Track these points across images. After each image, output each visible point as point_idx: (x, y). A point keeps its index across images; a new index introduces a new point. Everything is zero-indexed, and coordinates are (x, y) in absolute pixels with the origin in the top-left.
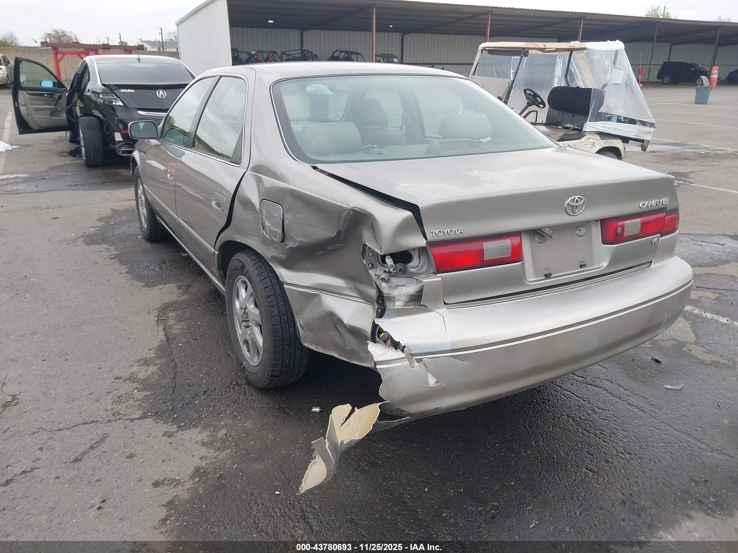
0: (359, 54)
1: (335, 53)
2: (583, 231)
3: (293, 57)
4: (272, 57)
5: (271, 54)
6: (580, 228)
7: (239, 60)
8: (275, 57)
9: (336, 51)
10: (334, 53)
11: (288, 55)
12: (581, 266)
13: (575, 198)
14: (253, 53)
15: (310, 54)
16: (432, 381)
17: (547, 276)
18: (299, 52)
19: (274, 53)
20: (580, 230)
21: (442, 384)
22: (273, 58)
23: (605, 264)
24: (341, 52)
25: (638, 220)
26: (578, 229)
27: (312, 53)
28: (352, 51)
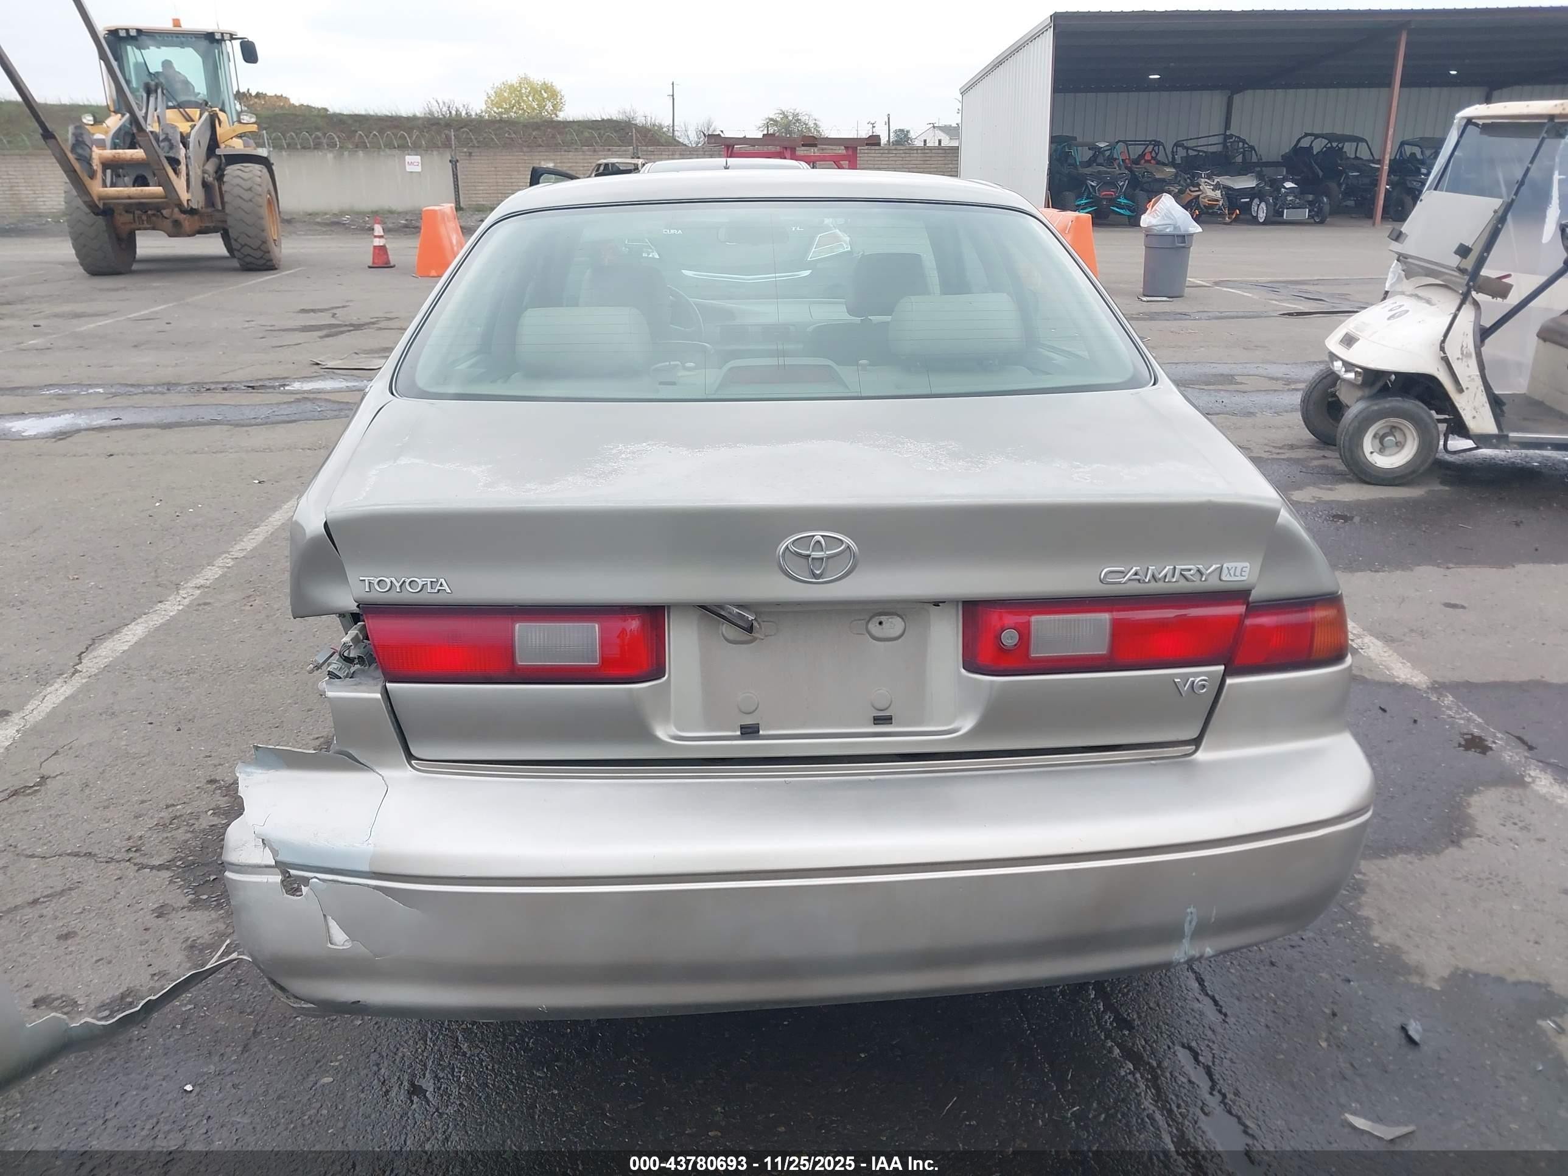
0: (1362, 140)
1: (1302, 140)
2: (894, 626)
3: (1199, 151)
4: (1151, 152)
5: (1150, 148)
6: (883, 618)
7: (1070, 161)
8: (1157, 154)
9: (1307, 135)
10: (1299, 141)
11: (1187, 148)
12: (878, 721)
13: (814, 536)
14: (1102, 145)
15: (1241, 144)
16: (340, 937)
17: (750, 731)
18: (1220, 139)
19: (1157, 143)
20: (881, 623)
21: (362, 950)
22: (1154, 154)
23: (967, 724)
24: (1317, 136)
25: (1106, 617)
26: (877, 620)
27: (1244, 142)
28: (1351, 134)
